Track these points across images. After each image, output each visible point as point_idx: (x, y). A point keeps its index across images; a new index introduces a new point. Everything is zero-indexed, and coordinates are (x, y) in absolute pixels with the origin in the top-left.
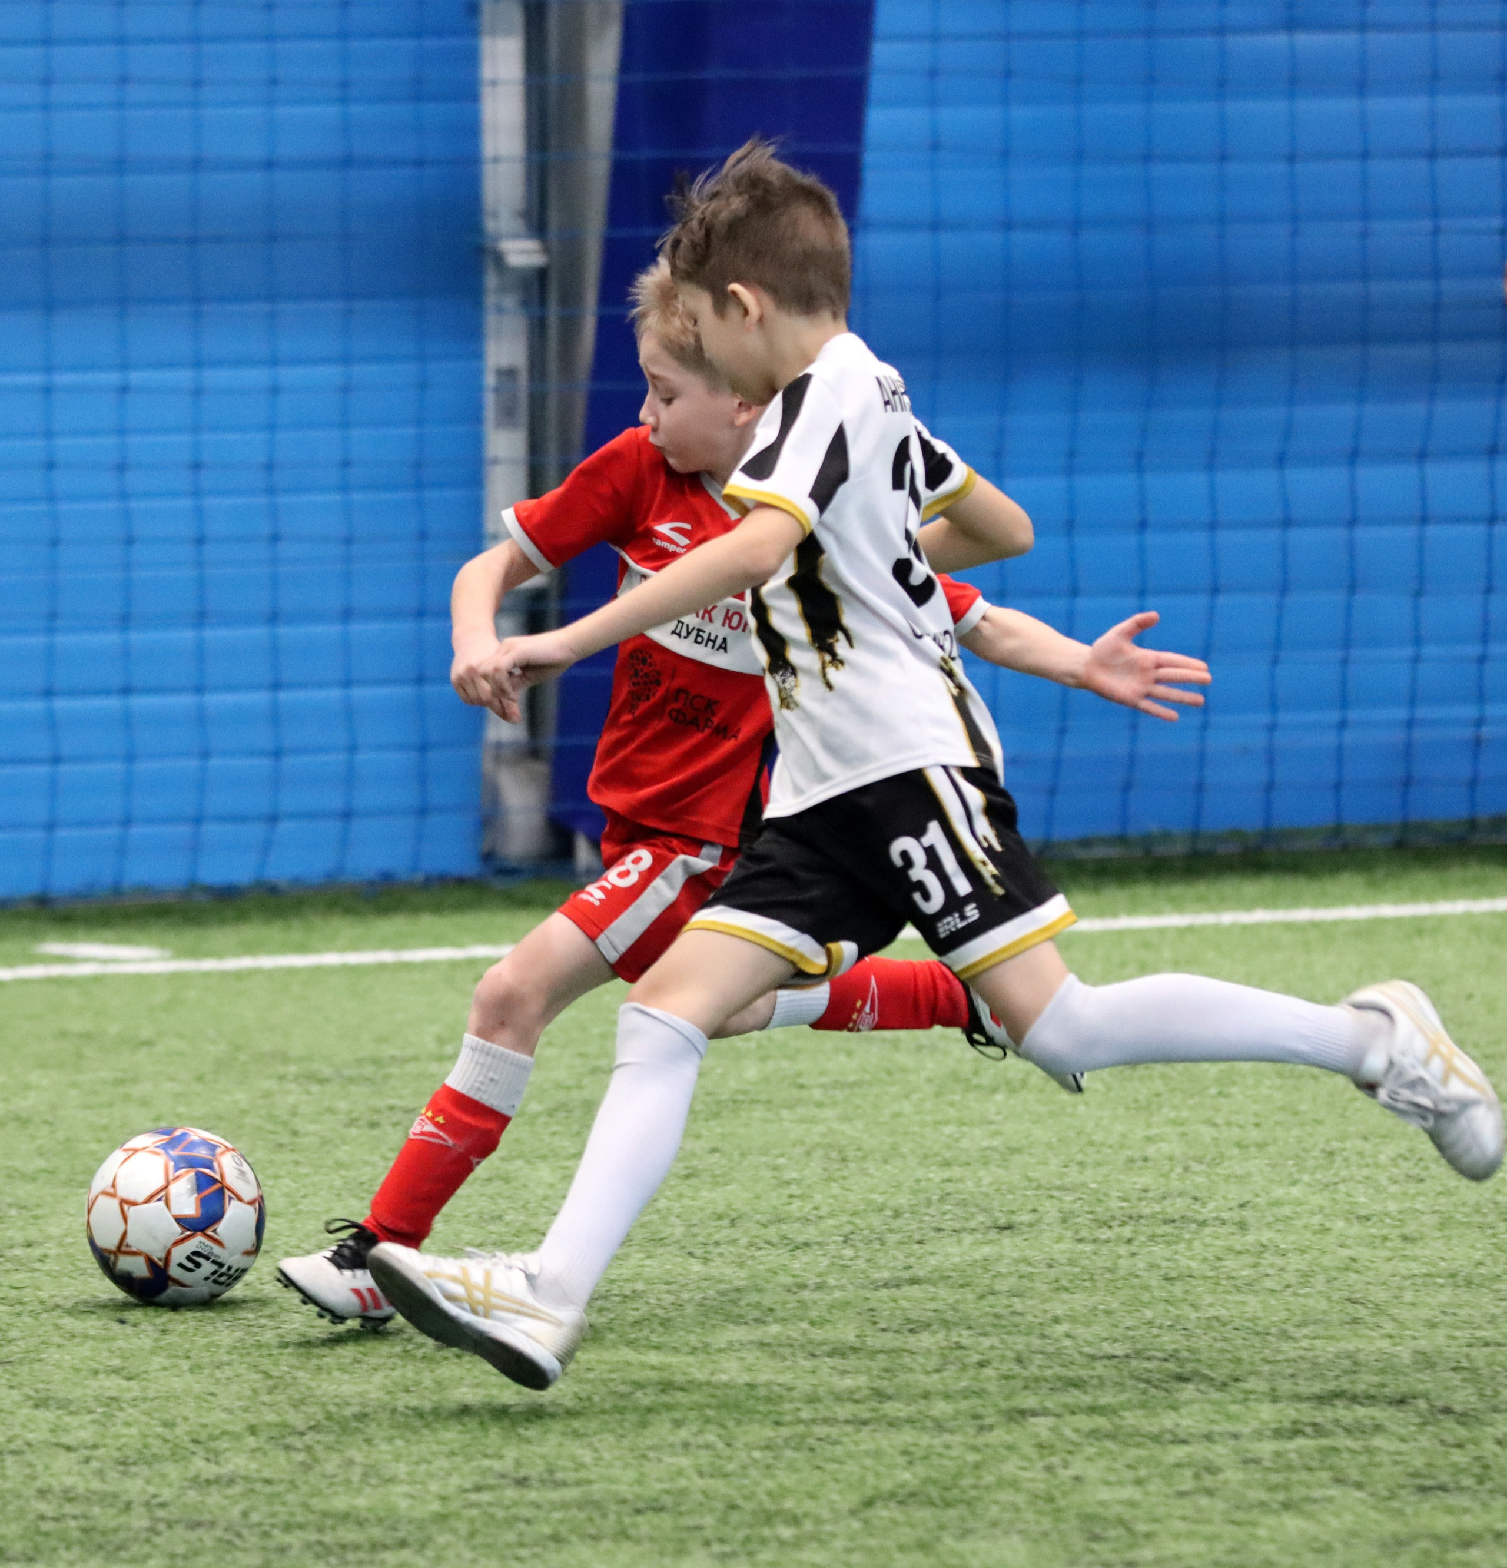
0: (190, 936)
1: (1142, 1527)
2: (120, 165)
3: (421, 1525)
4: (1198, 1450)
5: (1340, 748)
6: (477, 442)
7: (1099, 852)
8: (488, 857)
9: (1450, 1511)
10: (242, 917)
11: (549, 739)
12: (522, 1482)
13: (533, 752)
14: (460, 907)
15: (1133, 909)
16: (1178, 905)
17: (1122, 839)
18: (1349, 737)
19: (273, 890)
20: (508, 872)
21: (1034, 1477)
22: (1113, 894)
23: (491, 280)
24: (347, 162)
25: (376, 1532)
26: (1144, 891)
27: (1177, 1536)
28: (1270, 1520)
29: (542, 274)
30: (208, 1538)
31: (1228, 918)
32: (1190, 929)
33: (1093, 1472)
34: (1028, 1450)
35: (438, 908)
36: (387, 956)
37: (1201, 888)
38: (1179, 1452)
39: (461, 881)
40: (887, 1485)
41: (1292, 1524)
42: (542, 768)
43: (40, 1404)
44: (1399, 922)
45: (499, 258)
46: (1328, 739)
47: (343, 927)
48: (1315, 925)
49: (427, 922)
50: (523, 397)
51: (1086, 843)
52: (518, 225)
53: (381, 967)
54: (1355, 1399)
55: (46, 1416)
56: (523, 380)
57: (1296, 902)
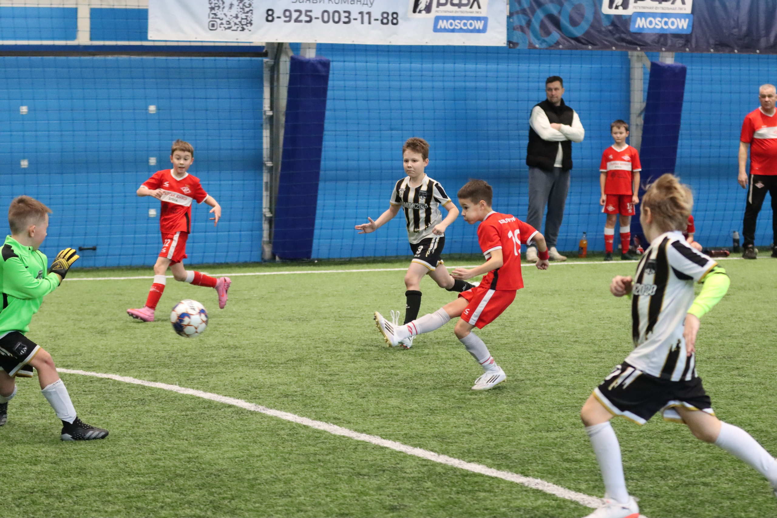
0: (213, 270)
1: (329, 365)
2: (208, 149)
3: (216, 364)
4: (342, 353)
5: (397, 243)
6: (262, 193)
7: (359, 259)
8: (262, 259)
9: (378, 363)
10: (222, 268)
11: (272, 240)
12: (234, 357)
13: (270, 242)
14: (257, 266)
15: (362, 268)
16: (369, 268)
17: (363, 257)
18: (399, 242)
19: (227, 263)
20: (265, 261)
21: (315, 358)
22: (360, 266)
23: (264, 168)
24: (244, 149)
25: (208, 364)
26: (365, 265)
27: (334, 367)
28: (350, 364)
29: (272, 167)
30: (182, 365)
31: (377, 270)
32: (370, 272)
33: (324, 357)
34: (315, 353)
35: (253, 267)
36: (242, 274)
37: (374, 265)
38: (339, 353)
39: (258, 263)
40: (292, 358)
41: (352, 365)
42: (271, 245)
43: (163, 344)
44: (403, 271)
45: (265, 164)
46: (396, 242)
47: (237, 269)
48: (390, 271)
49: (251, 269)
50: (269, 186)
51: (358, 258)
52: (269, 159)
53: (241, 276)
54: (370, 346)
55: (163, 346)
56: (269, 183)
57: (388, 268)
